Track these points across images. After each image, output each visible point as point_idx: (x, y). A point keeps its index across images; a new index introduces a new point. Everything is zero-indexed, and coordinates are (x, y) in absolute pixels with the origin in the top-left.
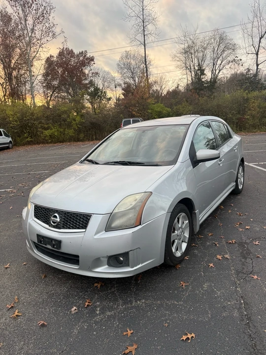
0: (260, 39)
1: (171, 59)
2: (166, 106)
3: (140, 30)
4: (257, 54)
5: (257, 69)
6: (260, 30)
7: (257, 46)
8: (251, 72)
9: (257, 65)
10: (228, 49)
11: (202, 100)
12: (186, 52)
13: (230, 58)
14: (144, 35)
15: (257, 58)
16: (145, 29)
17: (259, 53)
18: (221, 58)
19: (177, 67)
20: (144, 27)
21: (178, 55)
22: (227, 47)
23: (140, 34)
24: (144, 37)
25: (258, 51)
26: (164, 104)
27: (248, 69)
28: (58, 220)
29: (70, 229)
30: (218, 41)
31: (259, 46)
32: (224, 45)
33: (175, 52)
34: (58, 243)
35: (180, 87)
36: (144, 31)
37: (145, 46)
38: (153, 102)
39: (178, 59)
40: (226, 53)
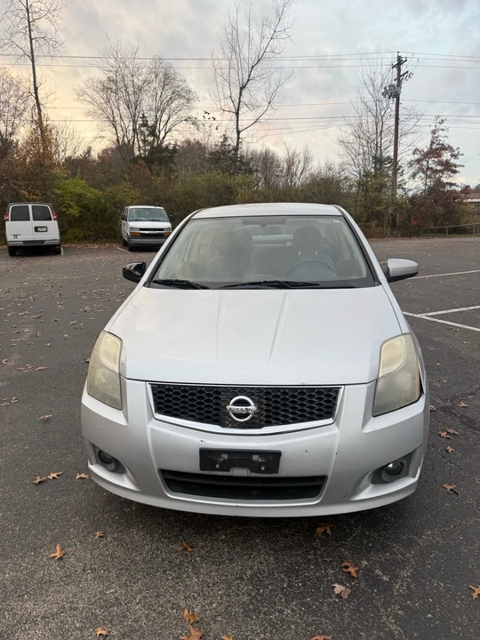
0: (242, 89)
1: (76, 97)
2: (90, 186)
3: (21, 27)
4: (237, 114)
5: (238, 138)
6: (240, 75)
7: (237, 101)
8: (229, 142)
9: (238, 132)
10: (180, 96)
11: (158, 181)
12: (106, 89)
13: (183, 114)
14: (31, 39)
15: (237, 121)
16: (32, 27)
17: (240, 112)
18: (167, 111)
19: (89, 113)
20: (29, 23)
21: (90, 92)
22: (177, 94)
23: (22, 34)
24: (31, 43)
25: (238, 110)
26: (87, 180)
27: (224, 135)
28: (253, 407)
29: (289, 423)
30: (162, 80)
31: (240, 101)
32: (172, 89)
33: (82, 85)
34: (273, 457)
35: (92, 153)
36: (30, 31)
37: (33, 61)
38: (65, 175)
39: (90, 100)
40: (176, 102)
